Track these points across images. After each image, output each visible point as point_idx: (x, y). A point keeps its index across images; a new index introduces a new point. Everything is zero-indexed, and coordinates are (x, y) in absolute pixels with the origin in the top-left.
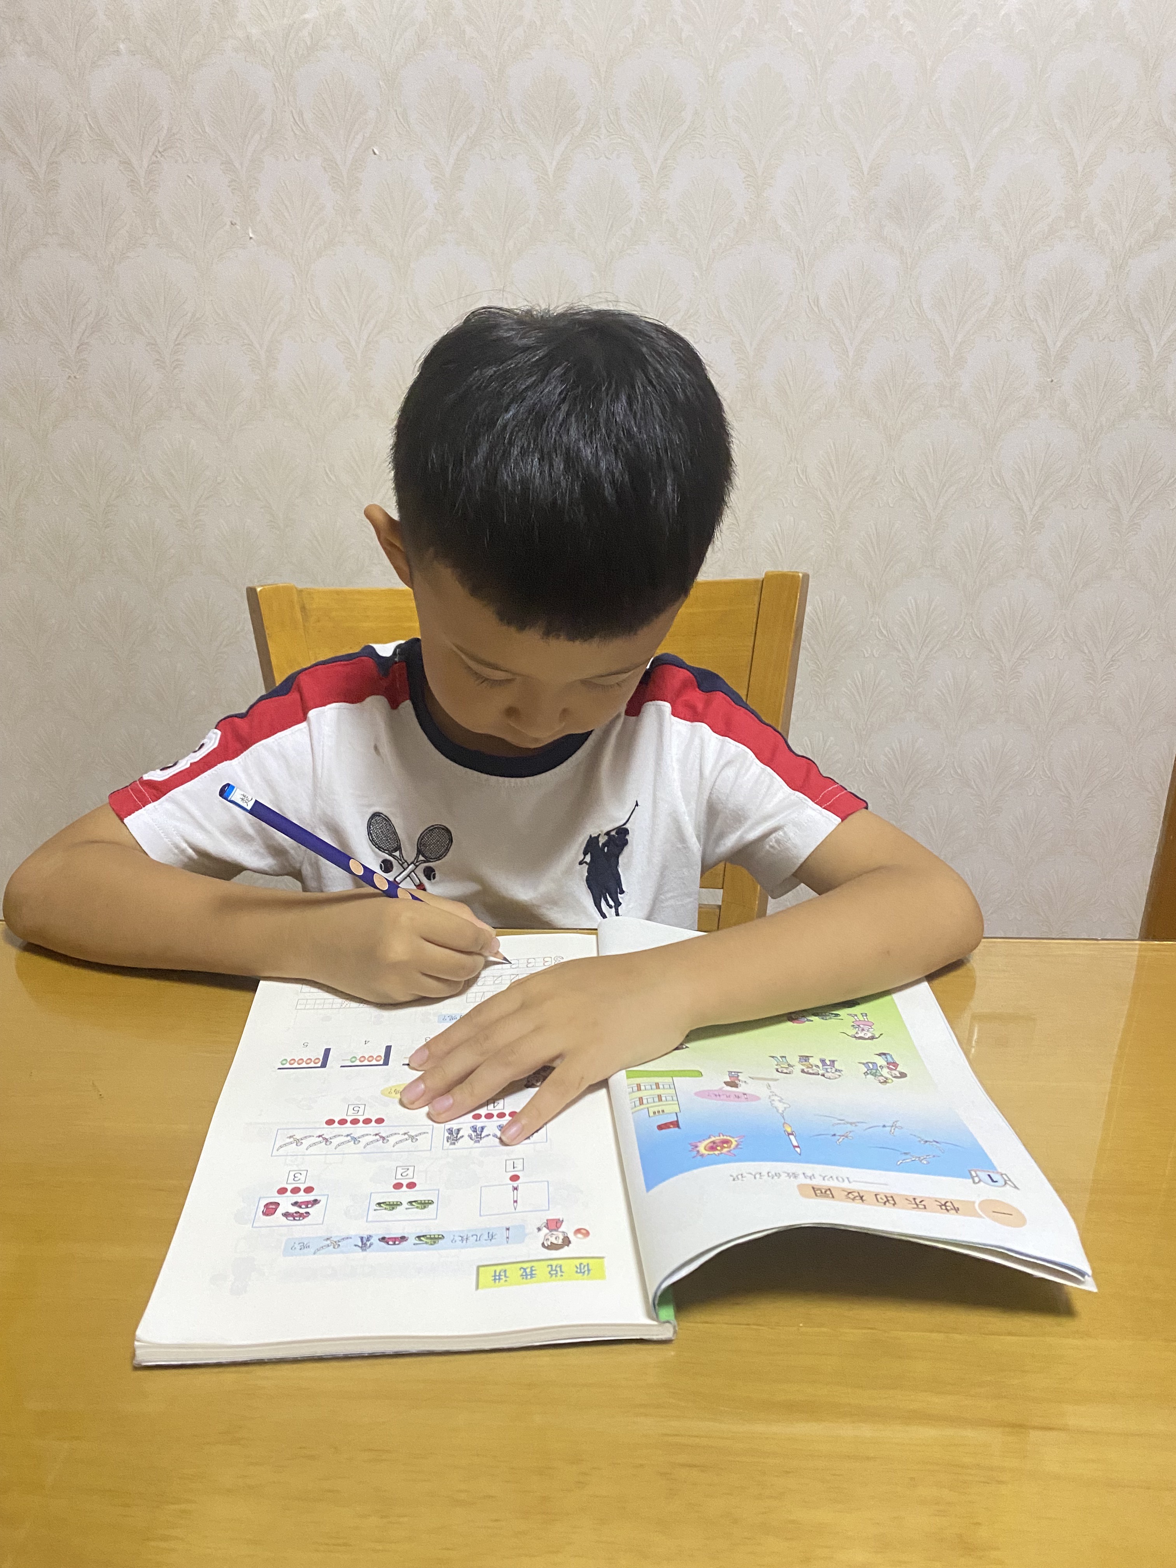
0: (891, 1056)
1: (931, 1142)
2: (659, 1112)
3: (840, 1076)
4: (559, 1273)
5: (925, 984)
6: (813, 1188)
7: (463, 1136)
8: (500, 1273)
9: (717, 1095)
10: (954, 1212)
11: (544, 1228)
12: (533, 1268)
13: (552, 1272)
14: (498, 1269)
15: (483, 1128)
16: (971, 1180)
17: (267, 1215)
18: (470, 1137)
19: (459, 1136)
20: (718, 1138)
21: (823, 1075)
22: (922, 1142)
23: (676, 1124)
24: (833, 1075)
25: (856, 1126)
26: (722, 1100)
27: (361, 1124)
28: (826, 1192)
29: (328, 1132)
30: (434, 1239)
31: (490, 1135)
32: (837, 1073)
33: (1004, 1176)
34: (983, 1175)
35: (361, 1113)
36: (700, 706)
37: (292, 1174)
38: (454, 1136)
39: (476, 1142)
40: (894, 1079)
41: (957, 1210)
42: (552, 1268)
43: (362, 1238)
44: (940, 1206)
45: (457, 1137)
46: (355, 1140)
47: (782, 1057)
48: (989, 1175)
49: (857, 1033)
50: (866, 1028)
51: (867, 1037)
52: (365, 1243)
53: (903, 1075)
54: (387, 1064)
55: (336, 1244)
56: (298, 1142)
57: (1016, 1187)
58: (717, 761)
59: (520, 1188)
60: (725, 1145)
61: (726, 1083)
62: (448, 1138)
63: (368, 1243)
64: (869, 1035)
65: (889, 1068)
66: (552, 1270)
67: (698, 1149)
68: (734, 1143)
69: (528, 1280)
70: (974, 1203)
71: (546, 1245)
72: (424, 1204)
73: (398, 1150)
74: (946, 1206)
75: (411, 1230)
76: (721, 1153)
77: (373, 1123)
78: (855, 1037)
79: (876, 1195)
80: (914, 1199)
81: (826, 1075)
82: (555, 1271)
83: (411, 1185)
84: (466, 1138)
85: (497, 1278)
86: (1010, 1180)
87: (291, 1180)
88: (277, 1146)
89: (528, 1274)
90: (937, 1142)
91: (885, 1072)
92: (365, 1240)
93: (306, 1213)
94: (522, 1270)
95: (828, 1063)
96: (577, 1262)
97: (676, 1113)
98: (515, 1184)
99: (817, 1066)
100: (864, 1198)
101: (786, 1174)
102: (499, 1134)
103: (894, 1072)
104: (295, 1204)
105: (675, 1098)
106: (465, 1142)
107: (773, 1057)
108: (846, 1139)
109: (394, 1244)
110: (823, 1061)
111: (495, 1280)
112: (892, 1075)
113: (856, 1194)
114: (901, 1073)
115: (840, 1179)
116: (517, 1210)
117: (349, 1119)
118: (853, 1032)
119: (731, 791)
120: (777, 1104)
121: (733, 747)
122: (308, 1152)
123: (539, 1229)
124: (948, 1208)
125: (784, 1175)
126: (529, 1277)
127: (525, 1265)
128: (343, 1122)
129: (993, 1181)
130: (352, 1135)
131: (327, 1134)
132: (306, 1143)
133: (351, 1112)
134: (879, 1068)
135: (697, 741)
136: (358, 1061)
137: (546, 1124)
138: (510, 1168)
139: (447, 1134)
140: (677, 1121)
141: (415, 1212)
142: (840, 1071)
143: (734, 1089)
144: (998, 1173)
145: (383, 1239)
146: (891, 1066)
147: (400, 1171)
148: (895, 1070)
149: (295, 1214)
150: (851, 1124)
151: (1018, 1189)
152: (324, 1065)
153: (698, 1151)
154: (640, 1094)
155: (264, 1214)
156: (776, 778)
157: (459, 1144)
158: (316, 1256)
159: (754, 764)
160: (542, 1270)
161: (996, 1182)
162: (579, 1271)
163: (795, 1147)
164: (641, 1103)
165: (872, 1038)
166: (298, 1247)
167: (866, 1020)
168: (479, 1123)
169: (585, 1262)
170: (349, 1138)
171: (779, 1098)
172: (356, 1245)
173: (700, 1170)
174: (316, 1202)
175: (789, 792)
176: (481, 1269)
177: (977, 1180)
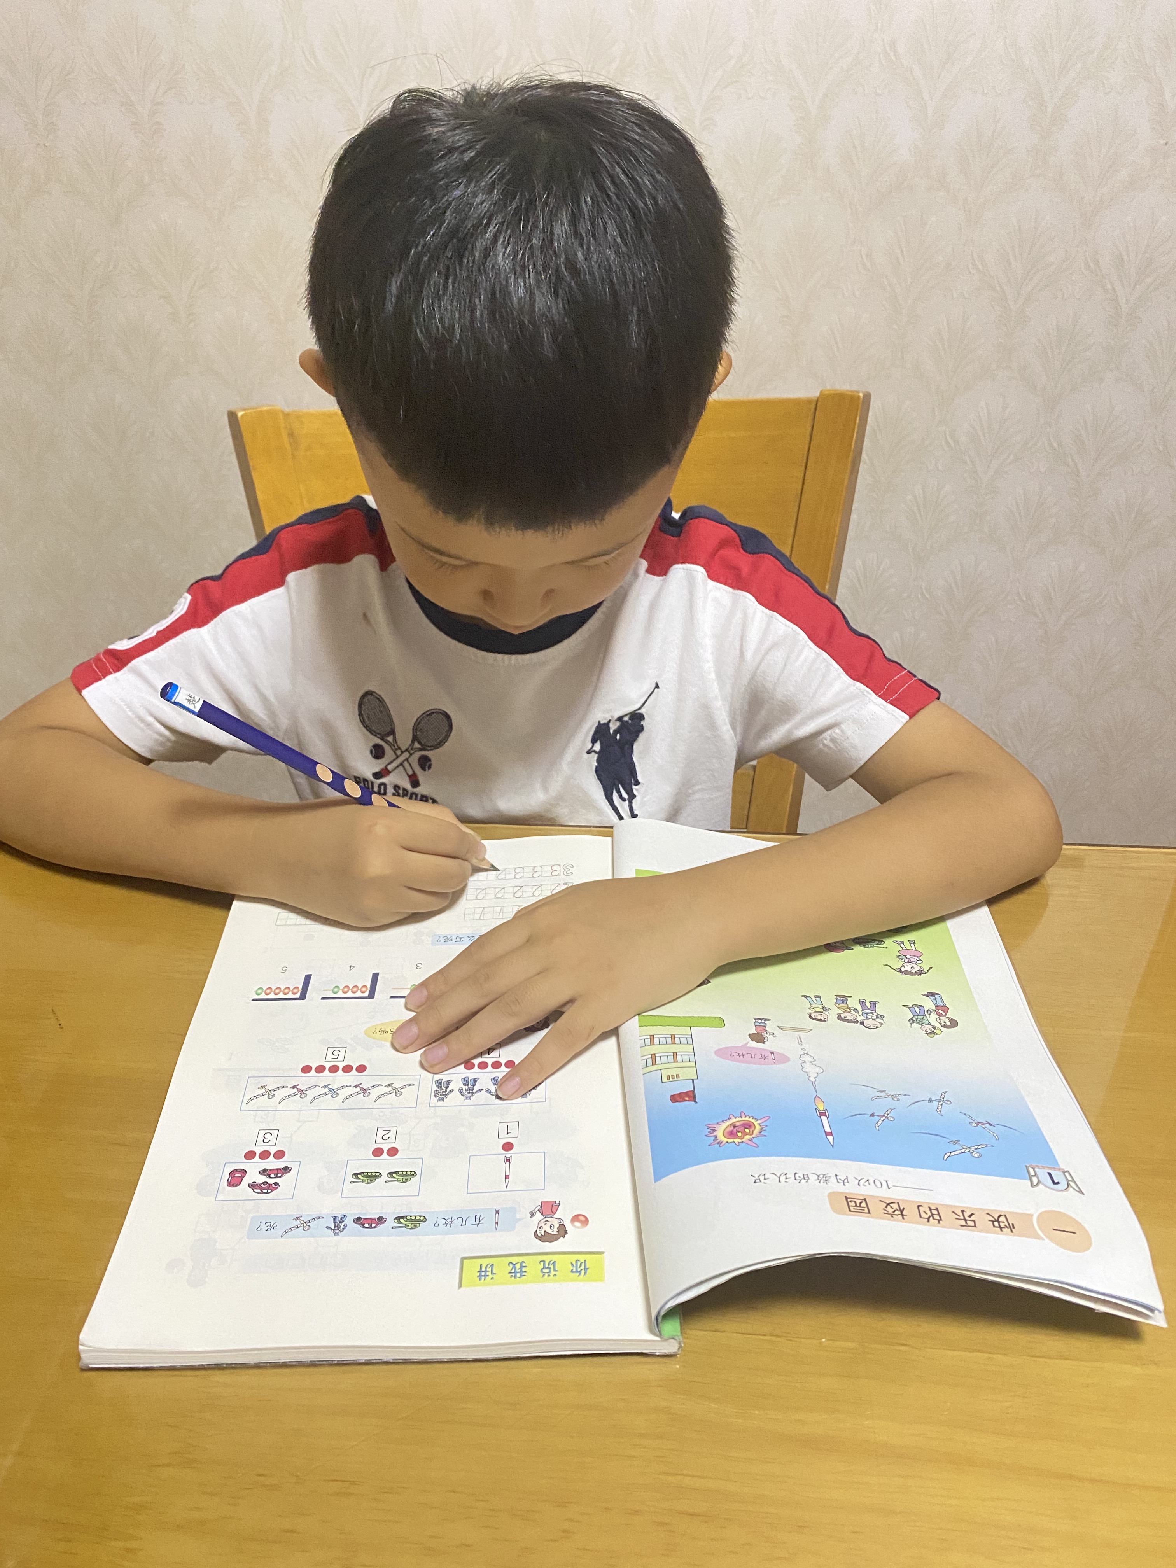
0: (940, 997)
1: (983, 1124)
2: (673, 1076)
3: (881, 1024)
4: (553, 1273)
5: (985, 909)
6: (847, 1198)
7: (453, 1090)
8: (486, 1267)
9: (739, 1054)
10: (1008, 1230)
11: (538, 1212)
12: (524, 1264)
13: (545, 1270)
14: (484, 1262)
15: (475, 1080)
16: (1029, 1182)
17: (232, 1186)
18: (461, 1091)
19: (449, 1090)
20: (740, 1119)
21: (862, 1023)
22: (974, 1125)
23: (691, 1096)
24: (874, 1022)
25: (898, 1100)
26: (746, 1062)
27: (340, 1072)
28: (861, 1203)
29: (305, 1081)
30: (414, 1221)
31: (482, 1090)
32: (878, 1020)
33: (1067, 1174)
34: (1043, 1174)
35: (341, 1058)
36: (745, 570)
37: (262, 1133)
38: (442, 1090)
39: (466, 1099)
40: (943, 1029)
41: (1011, 1227)
42: (544, 1264)
43: (335, 1218)
44: (993, 1221)
45: (446, 1091)
46: (334, 1092)
47: (816, 997)
48: (1050, 1174)
49: (902, 966)
50: (913, 960)
51: (914, 971)
52: (338, 1225)
53: (954, 1024)
54: (373, 997)
55: (306, 1225)
56: (270, 1094)
57: (1081, 1192)
58: (761, 642)
59: (513, 1160)
60: (747, 1131)
61: (751, 1036)
62: (436, 1092)
63: (342, 1225)
64: (917, 968)
65: (938, 1014)
66: (544, 1268)
67: (715, 1134)
68: (758, 1128)
69: (518, 1279)
70: (1032, 1215)
71: (540, 1235)
72: (406, 1176)
73: (380, 1106)
74: (999, 1222)
75: (390, 1212)
76: (742, 1142)
77: (354, 1072)
78: (901, 971)
79: (918, 1206)
80: (963, 1211)
81: (866, 1022)
82: (548, 1269)
83: (393, 1152)
84: (457, 1093)
85: (482, 1274)
86: (1073, 1181)
87: (260, 1142)
88: (247, 1099)
89: (517, 1272)
90: (991, 1124)
91: (933, 1019)
92: (338, 1221)
93: (275, 1184)
94: (511, 1266)
95: (869, 1005)
96: (573, 1258)
97: (693, 1080)
98: (508, 1154)
99: (856, 1010)
100: (904, 1213)
101: (817, 1177)
102: (493, 1089)
103: (943, 1019)
104: (263, 1172)
105: (692, 1058)
106: (455, 1098)
107: (806, 997)
108: (886, 1119)
109: (371, 1227)
110: (862, 1003)
111: (480, 1276)
112: (940, 1023)
113: (895, 1206)
114: (951, 1020)
115: (879, 1185)
116: (508, 1189)
117: (328, 1065)
118: (898, 964)
119: (778, 679)
120: (808, 1068)
121: (782, 626)
122: (280, 1107)
123: (532, 1214)
124: (1002, 1225)
125: (813, 1178)
126: (518, 1275)
127: (514, 1260)
128: (320, 1069)
129: (1054, 1183)
130: (329, 1086)
131: (302, 1085)
132: (280, 1094)
133: (330, 1056)
134: (926, 1013)
135: (739, 615)
136: (341, 992)
137: (546, 1079)
138: (503, 1133)
139: (435, 1088)
140: (694, 1091)
141: (396, 1186)
142: (882, 1017)
143: (760, 1045)
144: (1059, 1169)
145: (358, 1220)
146: (940, 1011)
147: (381, 1133)
148: (945, 1016)
149: (262, 1185)
150: (893, 1097)
151: (1083, 1194)
152: (303, 997)
153: (716, 1137)
154: (653, 1050)
155: (230, 1184)
156: (832, 665)
157: (448, 1101)
158: (282, 1239)
159: (807, 648)
160: (533, 1266)
161: (1058, 1183)
162: (574, 1270)
163: (827, 1134)
164: (654, 1063)
165: (920, 973)
166: (264, 1227)
167: (914, 949)
168: (472, 1074)
169: (582, 1258)
170: (326, 1090)
171: (811, 1059)
172: (327, 1227)
173: (715, 1163)
174: (286, 1170)
175: (848, 682)
176: (465, 1261)
177: (1035, 1180)
